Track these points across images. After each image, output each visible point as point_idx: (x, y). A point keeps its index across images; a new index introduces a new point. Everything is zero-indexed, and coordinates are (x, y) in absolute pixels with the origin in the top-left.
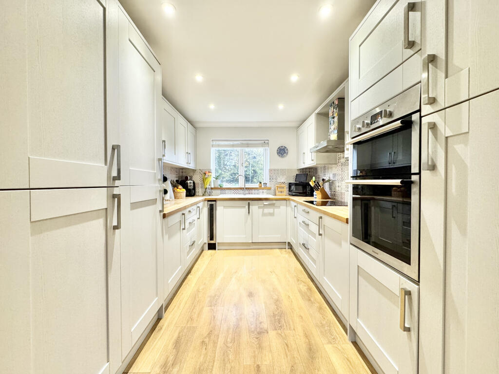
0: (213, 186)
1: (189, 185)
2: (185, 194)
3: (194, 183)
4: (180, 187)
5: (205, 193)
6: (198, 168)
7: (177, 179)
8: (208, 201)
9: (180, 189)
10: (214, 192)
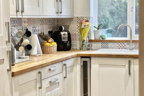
0: (93, 38)
1: (62, 36)
2: (56, 48)
3: (69, 34)
4: (51, 40)
5: (82, 46)
6: (75, 16)
7: (51, 30)
8: (82, 57)
9: (51, 43)
10: (94, 45)
